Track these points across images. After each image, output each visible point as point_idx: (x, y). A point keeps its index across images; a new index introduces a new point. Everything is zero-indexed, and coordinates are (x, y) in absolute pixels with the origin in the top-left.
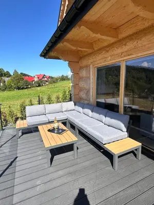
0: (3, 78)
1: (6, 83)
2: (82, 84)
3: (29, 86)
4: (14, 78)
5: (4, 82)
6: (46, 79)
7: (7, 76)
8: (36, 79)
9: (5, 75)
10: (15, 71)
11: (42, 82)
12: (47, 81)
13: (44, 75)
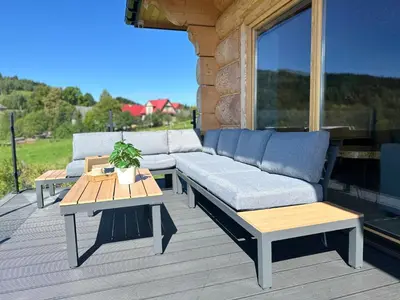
0: (77, 107)
1: (83, 118)
2: (222, 82)
3: (133, 126)
4: (100, 107)
5: (80, 116)
6: (171, 110)
7: (86, 103)
8: (149, 110)
9: (82, 102)
10: (105, 92)
11: (161, 116)
12: (172, 115)
13: (168, 101)
